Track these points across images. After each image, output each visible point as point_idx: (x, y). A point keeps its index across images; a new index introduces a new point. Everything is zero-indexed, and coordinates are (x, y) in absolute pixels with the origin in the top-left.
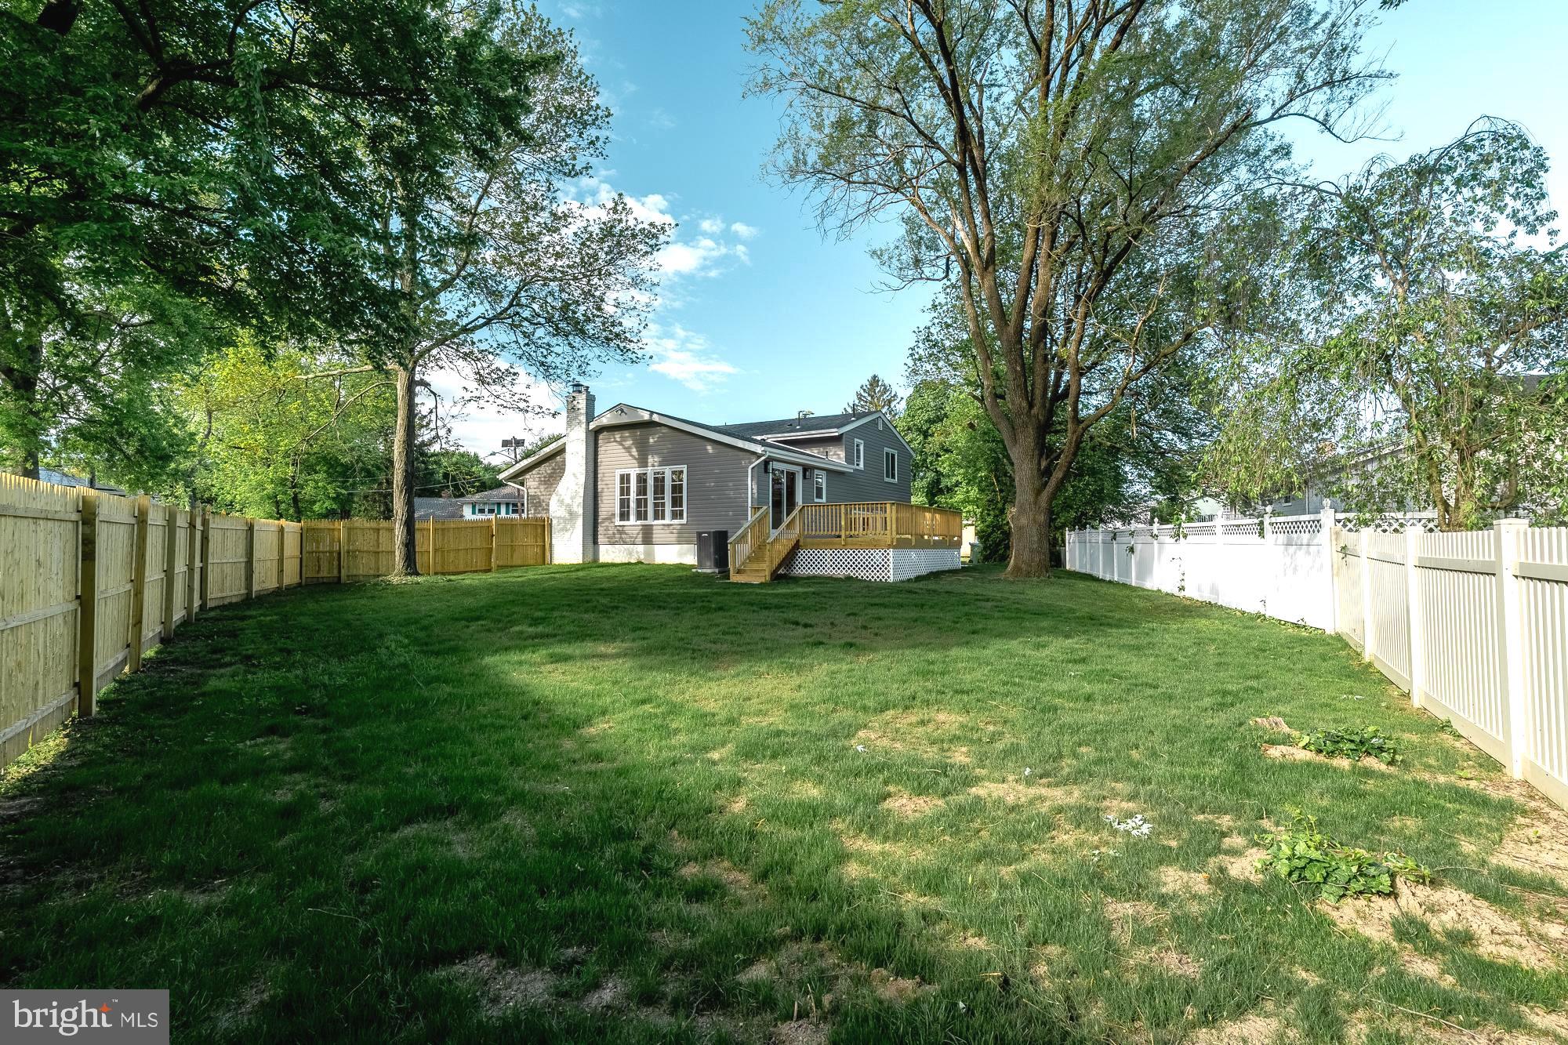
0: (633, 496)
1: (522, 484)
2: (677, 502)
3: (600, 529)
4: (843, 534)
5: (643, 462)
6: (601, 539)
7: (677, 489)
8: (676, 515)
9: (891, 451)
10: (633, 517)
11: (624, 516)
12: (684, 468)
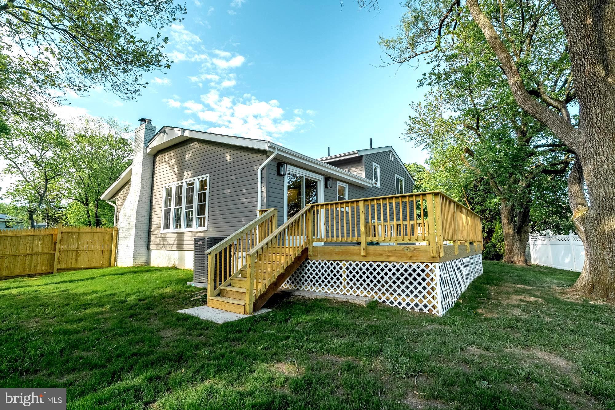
0: (173, 207)
1: (115, 203)
2: (201, 209)
3: (152, 236)
4: (362, 240)
5: (180, 177)
6: (152, 246)
7: (202, 197)
8: (201, 223)
9: (400, 178)
10: (171, 226)
11: (167, 225)
12: (207, 177)
